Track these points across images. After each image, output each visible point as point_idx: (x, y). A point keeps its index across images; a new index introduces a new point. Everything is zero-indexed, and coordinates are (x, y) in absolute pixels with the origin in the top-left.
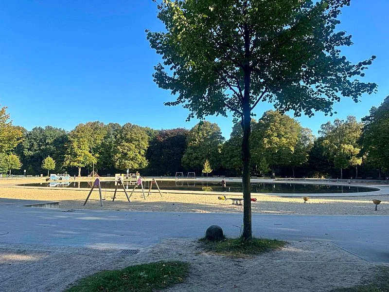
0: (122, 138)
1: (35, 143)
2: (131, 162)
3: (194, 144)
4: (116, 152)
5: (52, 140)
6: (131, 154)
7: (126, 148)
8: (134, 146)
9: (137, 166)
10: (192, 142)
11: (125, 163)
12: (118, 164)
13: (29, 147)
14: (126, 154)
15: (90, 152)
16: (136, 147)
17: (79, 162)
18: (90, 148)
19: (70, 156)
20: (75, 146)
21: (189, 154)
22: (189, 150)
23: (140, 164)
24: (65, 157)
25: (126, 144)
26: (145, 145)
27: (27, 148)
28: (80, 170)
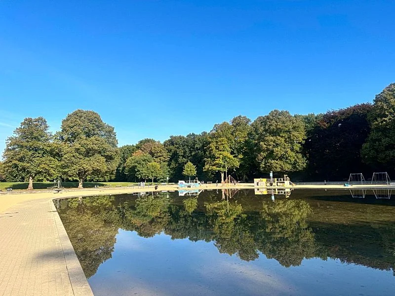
0: (266, 131)
1: (187, 150)
2: (279, 162)
3: (382, 122)
4: (260, 150)
5: (201, 145)
6: (278, 151)
7: (272, 143)
8: (283, 140)
9: (290, 167)
10: (379, 119)
11: (271, 164)
12: (263, 166)
13: (182, 154)
14: (272, 152)
15: (232, 153)
16: (286, 141)
17: (219, 165)
18: (231, 148)
19: (209, 159)
20: (213, 148)
21: (374, 141)
22: (373, 135)
23: (295, 164)
24: (205, 161)
25: (271, 138)
26: (300, 136)
27: (181, 156)
28: (223, 175)
